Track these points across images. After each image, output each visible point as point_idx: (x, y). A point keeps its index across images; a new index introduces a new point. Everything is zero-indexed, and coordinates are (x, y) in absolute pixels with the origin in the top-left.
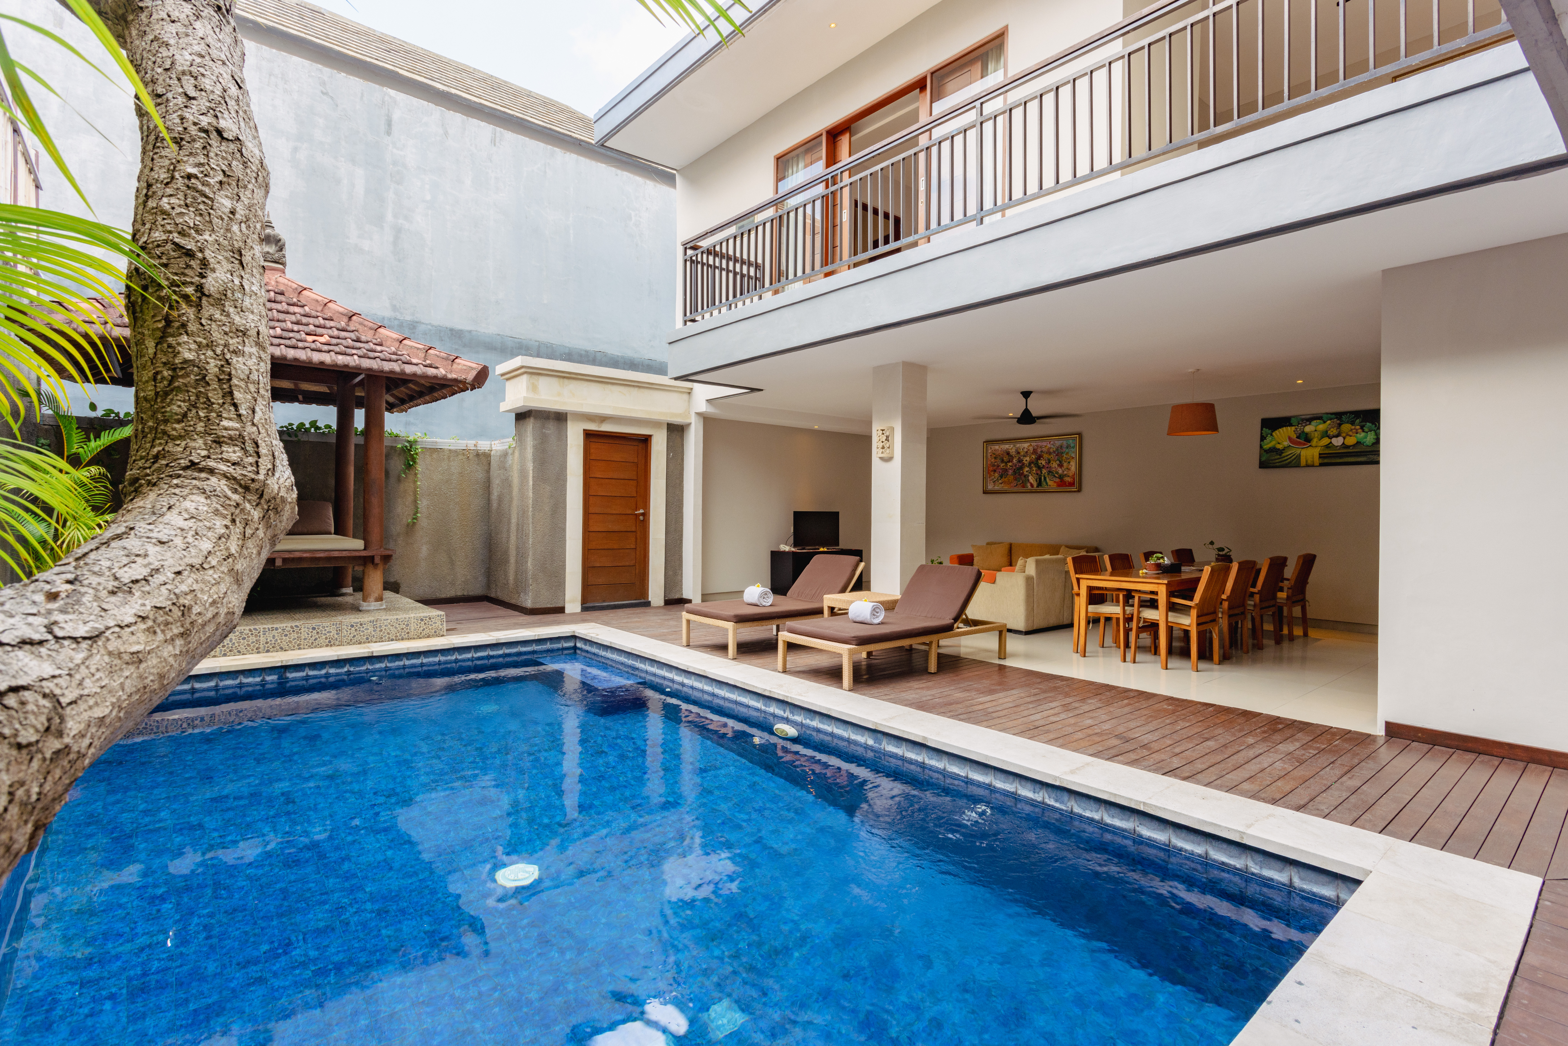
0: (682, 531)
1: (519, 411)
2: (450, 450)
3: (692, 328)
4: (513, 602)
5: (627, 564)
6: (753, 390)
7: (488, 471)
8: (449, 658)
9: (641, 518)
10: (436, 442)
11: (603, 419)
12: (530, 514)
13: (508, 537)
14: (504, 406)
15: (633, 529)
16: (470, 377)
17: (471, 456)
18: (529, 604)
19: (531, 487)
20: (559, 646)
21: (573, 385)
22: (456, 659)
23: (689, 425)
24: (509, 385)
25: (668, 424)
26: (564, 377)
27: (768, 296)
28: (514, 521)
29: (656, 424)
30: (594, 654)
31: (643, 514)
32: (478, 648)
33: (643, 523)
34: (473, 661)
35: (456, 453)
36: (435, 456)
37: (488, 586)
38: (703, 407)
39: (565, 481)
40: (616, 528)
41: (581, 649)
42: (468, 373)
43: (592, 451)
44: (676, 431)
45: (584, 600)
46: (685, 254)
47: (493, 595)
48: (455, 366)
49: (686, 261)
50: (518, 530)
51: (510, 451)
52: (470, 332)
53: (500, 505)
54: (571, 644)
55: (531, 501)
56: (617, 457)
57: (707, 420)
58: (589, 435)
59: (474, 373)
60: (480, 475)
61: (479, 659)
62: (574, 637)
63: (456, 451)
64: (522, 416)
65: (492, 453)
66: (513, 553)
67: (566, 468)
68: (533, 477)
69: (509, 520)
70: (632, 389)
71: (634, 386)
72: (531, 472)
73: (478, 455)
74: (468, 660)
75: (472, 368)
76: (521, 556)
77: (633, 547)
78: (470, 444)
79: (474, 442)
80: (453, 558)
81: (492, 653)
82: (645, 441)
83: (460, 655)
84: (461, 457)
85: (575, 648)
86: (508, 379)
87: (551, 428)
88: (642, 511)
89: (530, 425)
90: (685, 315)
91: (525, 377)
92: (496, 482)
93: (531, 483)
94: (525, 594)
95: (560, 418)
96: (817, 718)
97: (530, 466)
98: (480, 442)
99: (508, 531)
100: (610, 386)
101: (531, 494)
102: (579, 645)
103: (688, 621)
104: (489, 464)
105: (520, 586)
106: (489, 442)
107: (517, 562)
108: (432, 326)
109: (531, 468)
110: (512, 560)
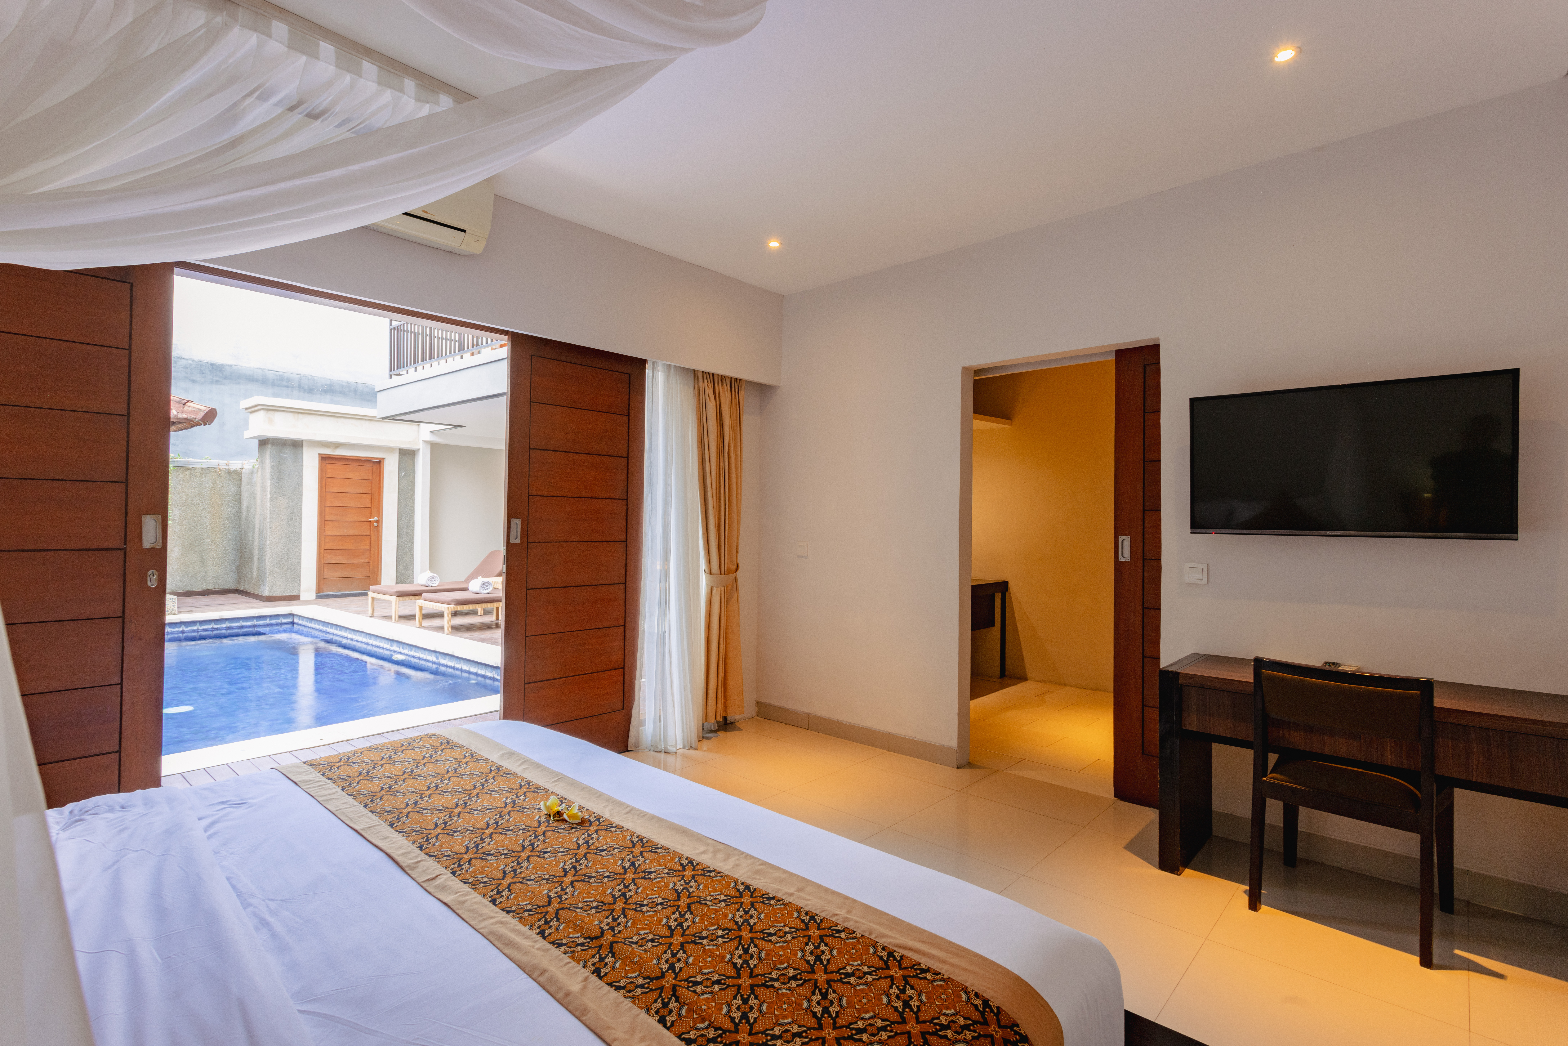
0: (413, 535)
1: (261, 439)
2: (202, 468)
3: (396, 380)
4: (255, 592)
5: (362, 561)
6: (456, 426)
7: (240, 486)
8: (176, 629)
9: (376, 524)
10: (188, 462)
11: (337, 445)
12: (268, 521)
13: (253, 540)
14: (247, 434)
15: (368, 533)
16: (199, 416)
17: (223, 474)
18: (266, 593)
19: (269, 500)
20: (279, 621)
21: (307, 419)
22: (183, 631)
23: (419, 450)
24: (252, 417)
25: (400, 449)
26: (299, 413)
27: (467, 356)
28: (257, 527)
29: (390, 450)
30: (305, 626)
31: (377, 521)
32: (202, 622)
33: (376, 528)
34: (198, 632)
35: (208, 471)
36: (187, 473)
37: (239, 580)
38: (429, 437)
39: (301, 495)
40: (351, 533)
41: (297, 624)
42: (197, 414)
43: (329, 471)
44: (407, 455)
45: (319, 590)
46: (391, 324)
47: (242, 588)
48: (186, 408)
49: (391, 330)
50: (259, 534)
51: (255, 470)
52: (231, 366)
53: (248, 514)
54: (290, 620)
55: (268, 511)
56: (352, 475)
57: (434, 446)
58: (324, 458)
59: (202, 414)
60: (232, 489)
61: (203, 630)
62: (292, 615)
63: (208, 469)
64: (263, 443)
65: (243, 471)
66: (256, 552)
67: (302, 484)
68: (271, 491)
69: (254, 526)
70: (364, 422)
71: (365, 419)
72: (269, 488)
73: (229, 472)
74: (194, 631)
75: (201, 410)
76: (262, 555)
77: (368, 547)
78: (222, 463)
79: (226, 462)
80: (205, 557)
81: (215, 626)
82: (378, 463)
83: (186, 627)
84: (213, 474)
85: (293, 623)
86: (251, 412)
87: (288, 453)
88: (376, 519)
89: (269, 449)
90: (391, 371)
91: (262, 412)
92: (245, 495)
93: (269, 496)
94: (264, 585)
95: (296, 445)
96: (414, 649)
97: (268, 483)
98: (231, 462)
99: (253, 535)
100: (342, 420)
101: (268, 506)
102: (296, 620)
103: (373, 599)
104: (241, 480)
105: (261, 579)
106: (241, 462)
107: (259, 560)
108: (193, 361)
109: (269, 484)
110: (256, 559)
